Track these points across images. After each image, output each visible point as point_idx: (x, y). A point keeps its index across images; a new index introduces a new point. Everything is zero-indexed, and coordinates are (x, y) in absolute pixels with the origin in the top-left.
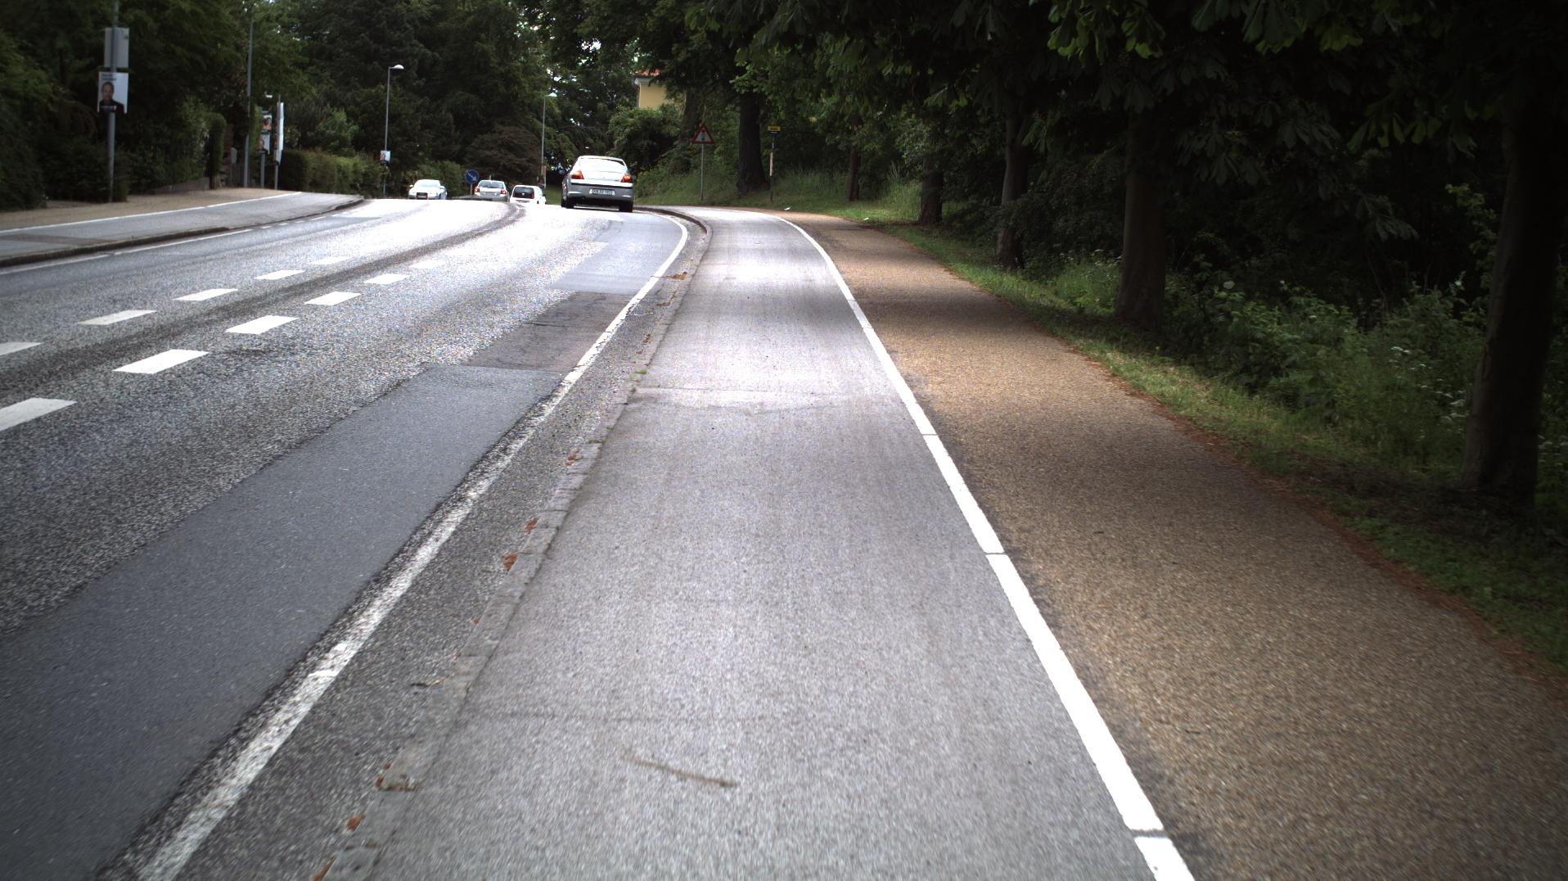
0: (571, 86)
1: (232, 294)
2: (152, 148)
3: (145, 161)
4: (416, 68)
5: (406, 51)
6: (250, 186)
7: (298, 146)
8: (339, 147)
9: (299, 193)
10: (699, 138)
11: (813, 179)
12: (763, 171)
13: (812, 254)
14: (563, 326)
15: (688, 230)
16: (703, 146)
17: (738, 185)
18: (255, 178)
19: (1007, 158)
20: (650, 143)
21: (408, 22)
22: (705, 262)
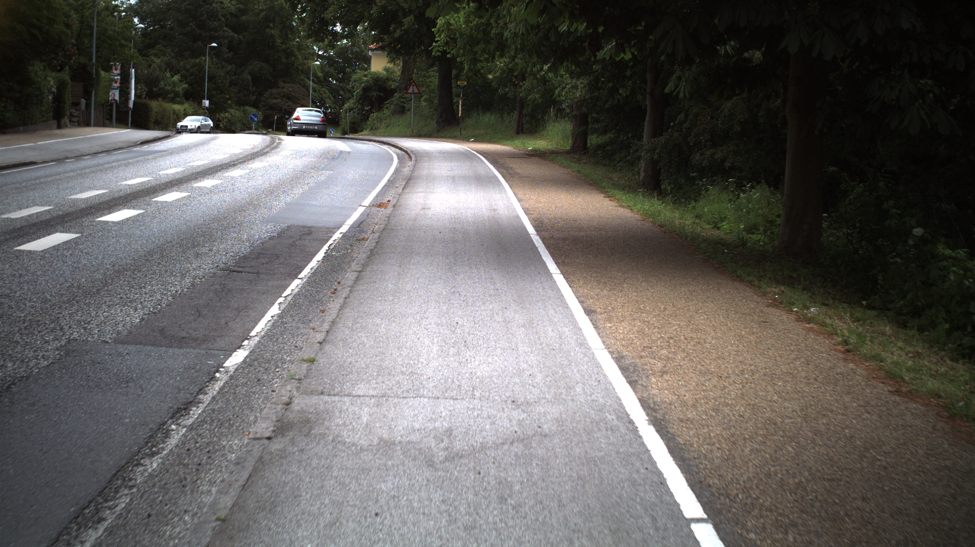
0: (329, 58)
1: (48, 211)
4: (226, 46)
5: (220, 35)
6: (95, 126)
7: (145, 98)
8: (174, 98)
10: (410, 91)
11: (488, 118)
12: (454, 113)
13: (490, 181)
14: (258, 273)
15: (398, 158)
16: (413, 96)
17: (437, 123)
18: (108, 119)
19: (648, 102)
20: (379, 94)
21: (222, 16)
22: (407, 191)
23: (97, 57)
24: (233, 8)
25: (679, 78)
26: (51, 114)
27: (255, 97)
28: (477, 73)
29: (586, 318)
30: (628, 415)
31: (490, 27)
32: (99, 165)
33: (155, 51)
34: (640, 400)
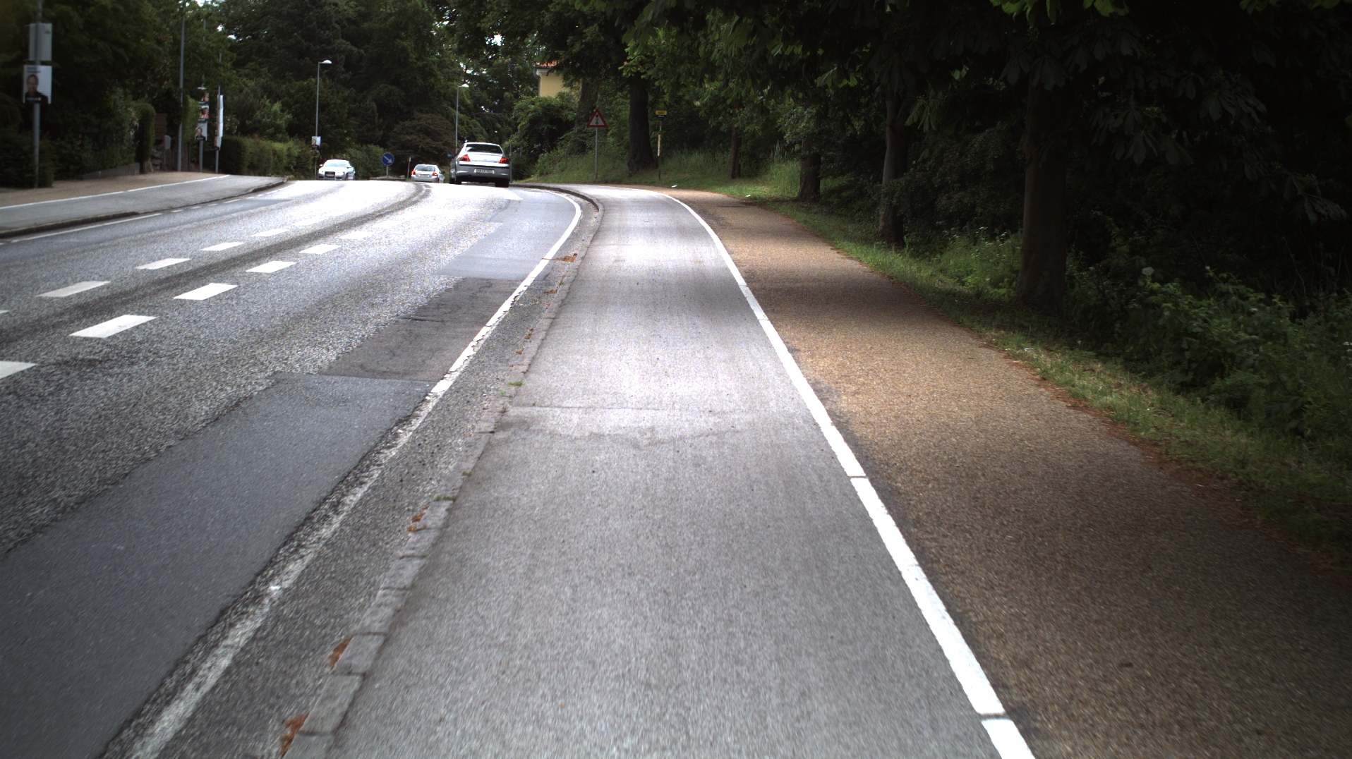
0: (481, 79)
1: (186, 263)
2: (80, 136)
3: (73, 148)
4: (343, 63)
5: (334, 48)
6: (183, 170)
7: (237, 134)
8: (275, 133)
9: (228, 176)
10: (593, 122)
11: (697, 158)
12: (652, 151)
13: (698, 233)
14: (442, 321)
15: (581, 208)
16: (596, 129)
17: (629, 165)
18: (193, 162)
19: (888, 138)
20: (550, 126)
21: (336, 22)
22: (596, 243)
23: (185, 80)
24: (351, 11)
25: (923, 108)
26: (134, 155)
27: (382, 132)
28: (678, 100)
29: (789, 356)
30: (814, 420)
31: (696, 42)
32: (216, 216)
33: (247, 71)
34: (828, 411)
